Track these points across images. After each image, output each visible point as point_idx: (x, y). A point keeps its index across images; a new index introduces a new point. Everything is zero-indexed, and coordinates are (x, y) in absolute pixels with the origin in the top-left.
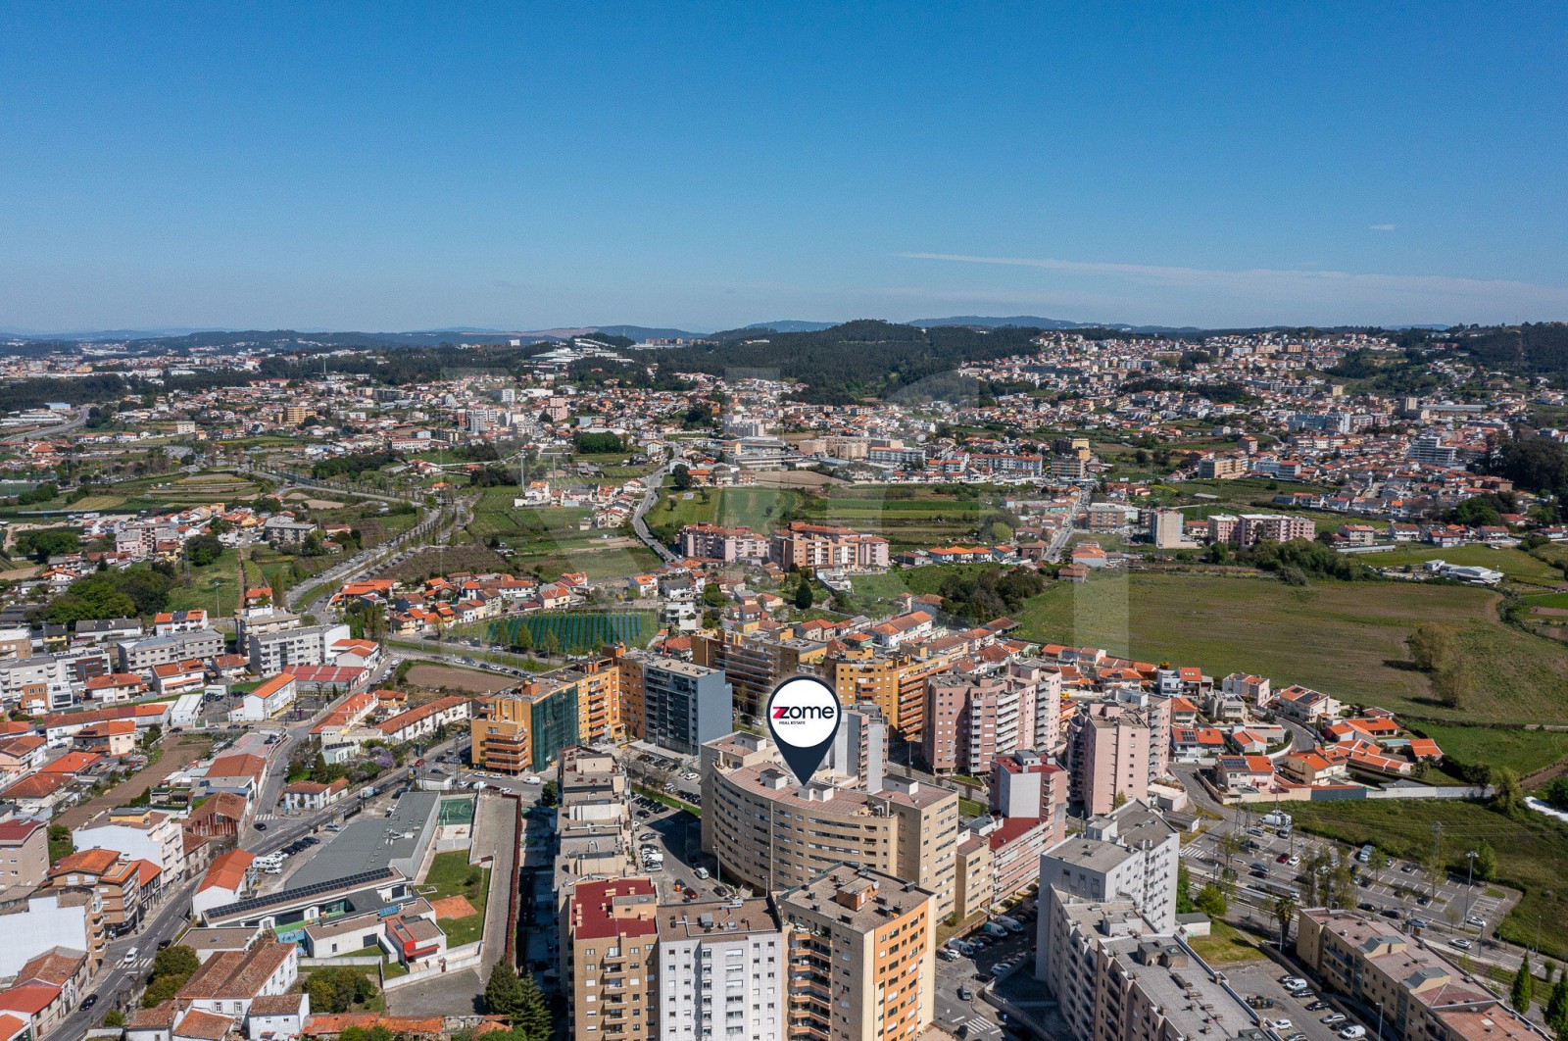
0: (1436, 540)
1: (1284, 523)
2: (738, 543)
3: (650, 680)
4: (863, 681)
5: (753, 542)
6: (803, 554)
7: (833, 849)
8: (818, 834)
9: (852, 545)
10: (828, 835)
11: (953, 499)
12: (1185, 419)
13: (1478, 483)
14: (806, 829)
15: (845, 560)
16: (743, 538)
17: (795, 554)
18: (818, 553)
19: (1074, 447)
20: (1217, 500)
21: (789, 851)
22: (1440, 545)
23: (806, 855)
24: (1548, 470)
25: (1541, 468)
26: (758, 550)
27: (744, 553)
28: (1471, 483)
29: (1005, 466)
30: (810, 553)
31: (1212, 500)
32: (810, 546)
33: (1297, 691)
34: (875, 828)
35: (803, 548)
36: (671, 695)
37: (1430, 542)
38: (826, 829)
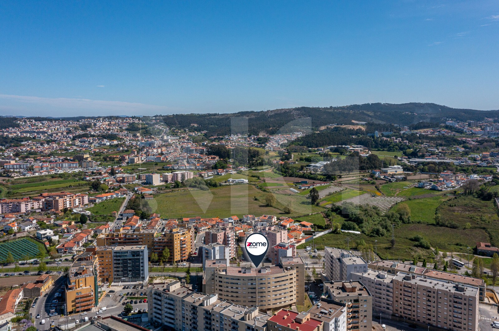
0: (220, 174)
1: (186, 173)
2: (26, 205)
3: (117, 256)
4: (182, 238)
5: (32, 203)
6: (62, 204)
7: (280, 286)
8: (275, 282)
9: (79, 198)
10: (279, 282)
11: (60, 179)
12: (102, 146)
13: (210, 158)
14: (271, 282)
15: (77, 204)
16: (28, 202)
17: (59, 204)
18: (68, 202)
19: (84, 157)
20: (147, 170)
21: (265, 292)
22: (221, 175)
23: (271, 291)
24: (226, 153)
25: (224, 152)
26: (34, 206)
27: (29, 208)
28: (209, 158)
29: (64, 166)
30: (65, 203)
31: (145, 170)
32: (65, 201)
33: (265, 216)
34: (292, 274)
35: (62, 202)
36: (130, 259)
37: (218, 174)
38: (278, 280)
